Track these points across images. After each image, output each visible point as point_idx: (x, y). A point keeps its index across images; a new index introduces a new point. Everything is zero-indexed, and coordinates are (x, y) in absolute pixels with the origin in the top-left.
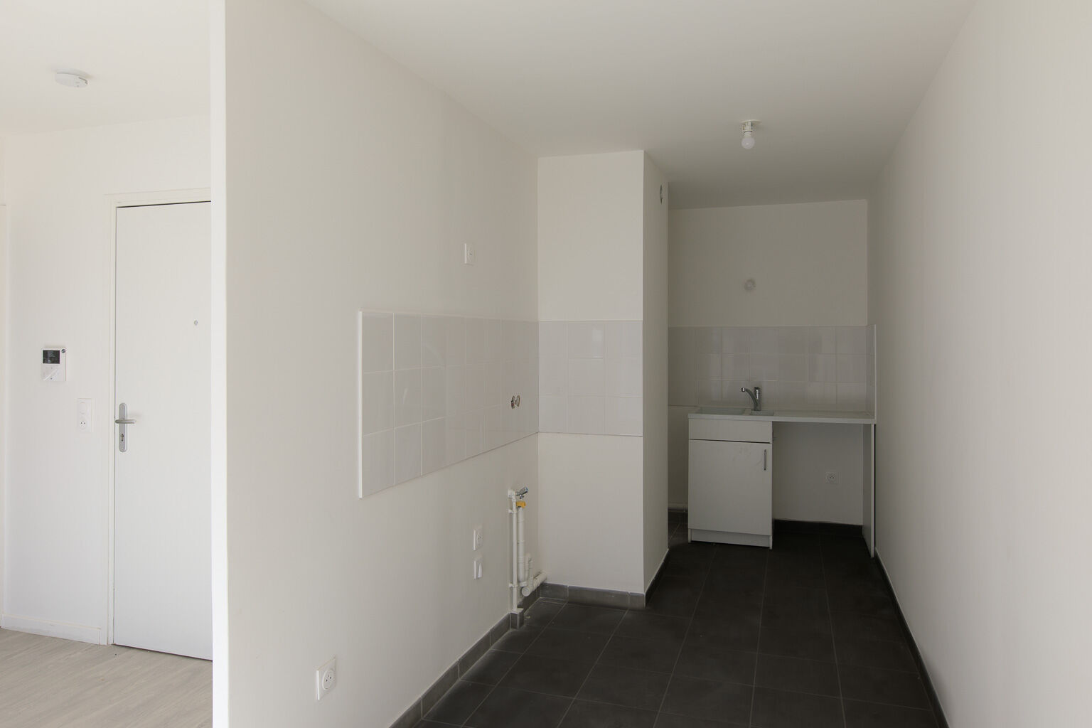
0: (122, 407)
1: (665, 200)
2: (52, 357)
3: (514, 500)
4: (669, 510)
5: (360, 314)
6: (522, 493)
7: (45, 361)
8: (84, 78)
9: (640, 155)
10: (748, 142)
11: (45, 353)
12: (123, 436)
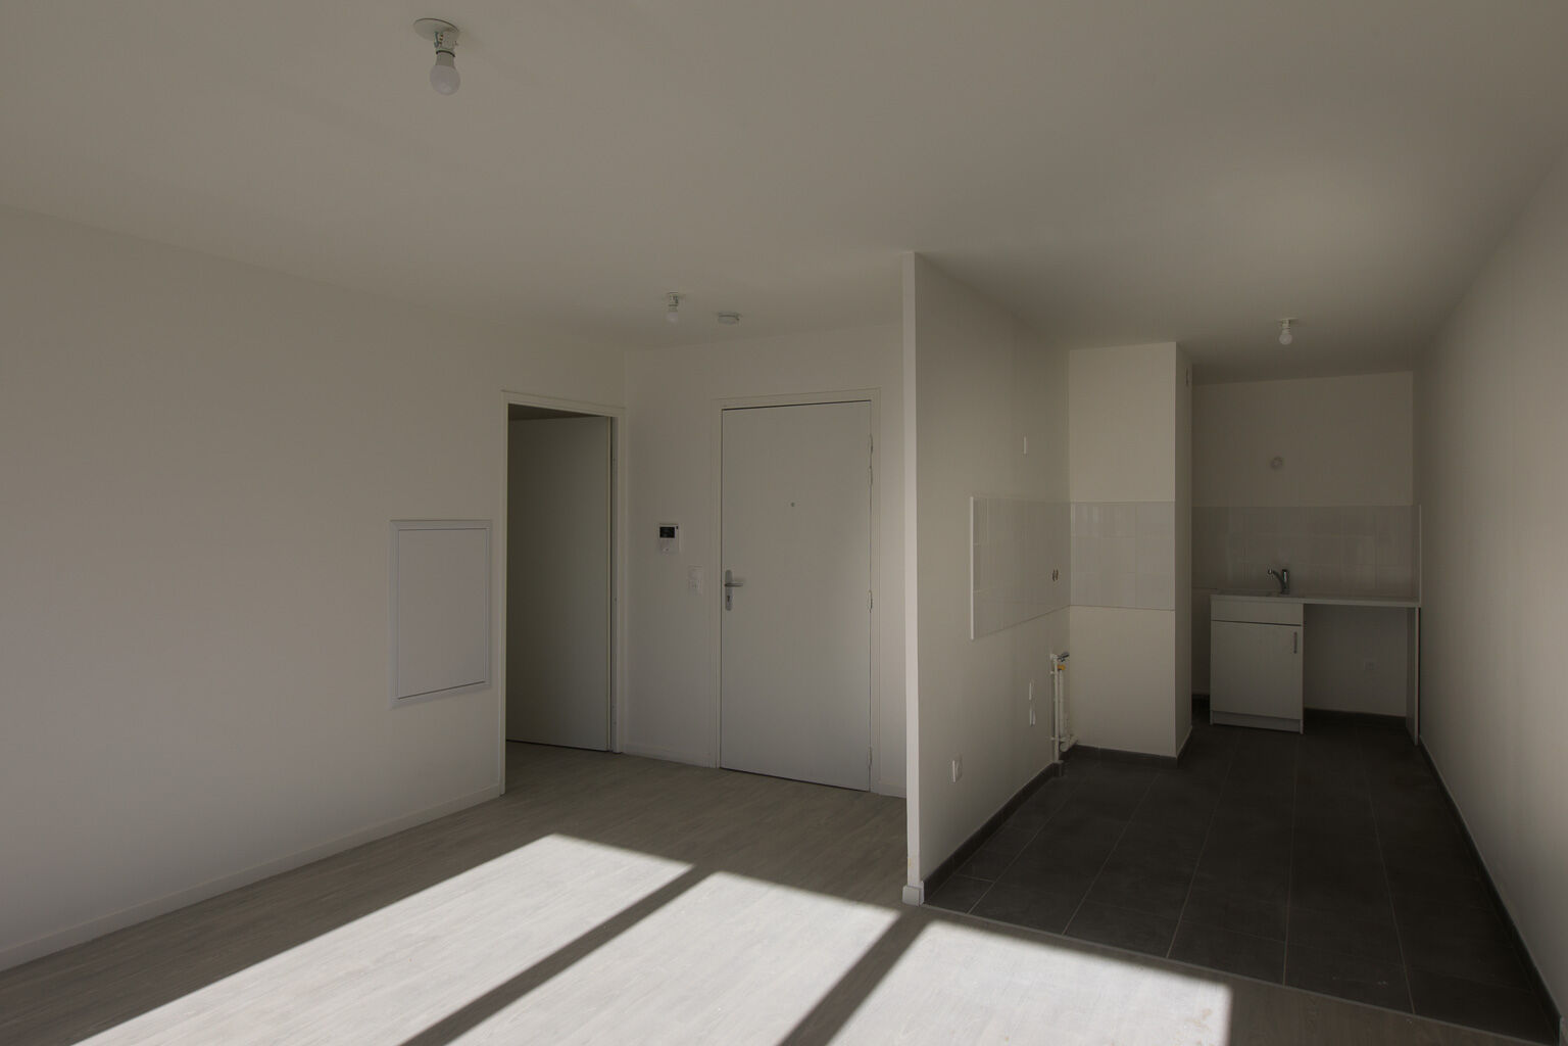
0: (728, 573)
1: (1190, 384)
2: (668, 532)
3: (1056, 663)
4: (1193, 695)
5: (972, 499)
6: (1064, 657)
7: (661, 536)
8: (736, 317)
9: (1173, 345)
10: (1286, 339)
11: (662, 529)
12: (729, 597)
